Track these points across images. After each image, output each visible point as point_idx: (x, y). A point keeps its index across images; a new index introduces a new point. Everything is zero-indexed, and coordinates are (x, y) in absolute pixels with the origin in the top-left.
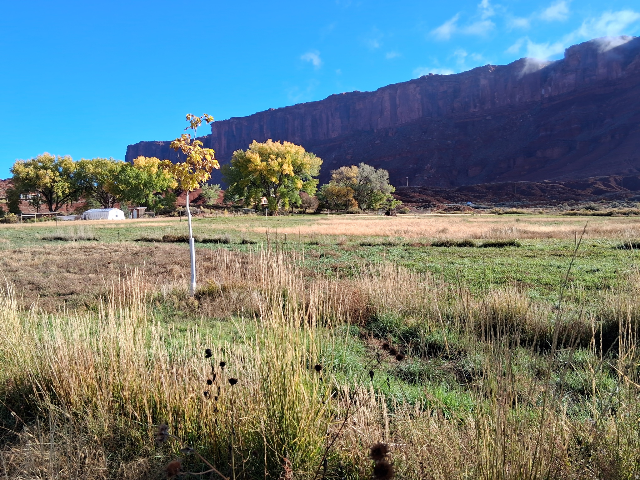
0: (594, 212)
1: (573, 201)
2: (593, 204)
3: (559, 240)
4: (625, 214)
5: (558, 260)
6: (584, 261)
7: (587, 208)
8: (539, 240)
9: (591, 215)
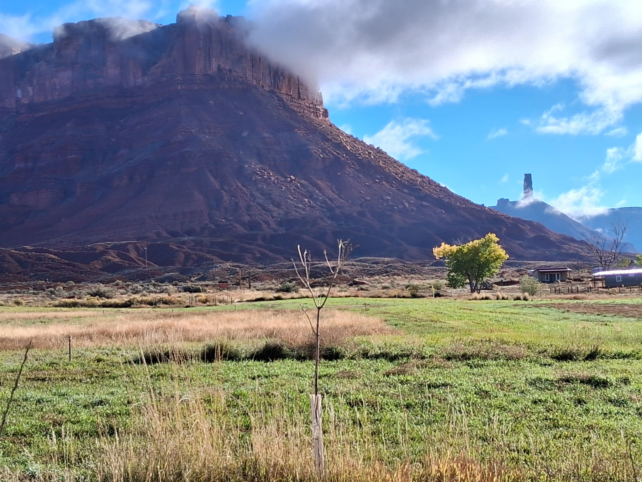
0: (105, 300)
1: (72, 283)
2: (103, 288)
3: (44, 352)
4: (151, 304)
5: (39, 388)
6: (82, 388)
7: (94, 295)
8: (9, 353)
9: (99, 306)
